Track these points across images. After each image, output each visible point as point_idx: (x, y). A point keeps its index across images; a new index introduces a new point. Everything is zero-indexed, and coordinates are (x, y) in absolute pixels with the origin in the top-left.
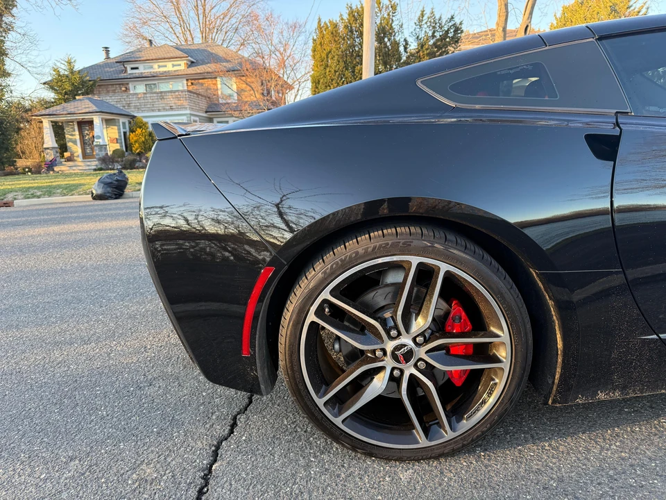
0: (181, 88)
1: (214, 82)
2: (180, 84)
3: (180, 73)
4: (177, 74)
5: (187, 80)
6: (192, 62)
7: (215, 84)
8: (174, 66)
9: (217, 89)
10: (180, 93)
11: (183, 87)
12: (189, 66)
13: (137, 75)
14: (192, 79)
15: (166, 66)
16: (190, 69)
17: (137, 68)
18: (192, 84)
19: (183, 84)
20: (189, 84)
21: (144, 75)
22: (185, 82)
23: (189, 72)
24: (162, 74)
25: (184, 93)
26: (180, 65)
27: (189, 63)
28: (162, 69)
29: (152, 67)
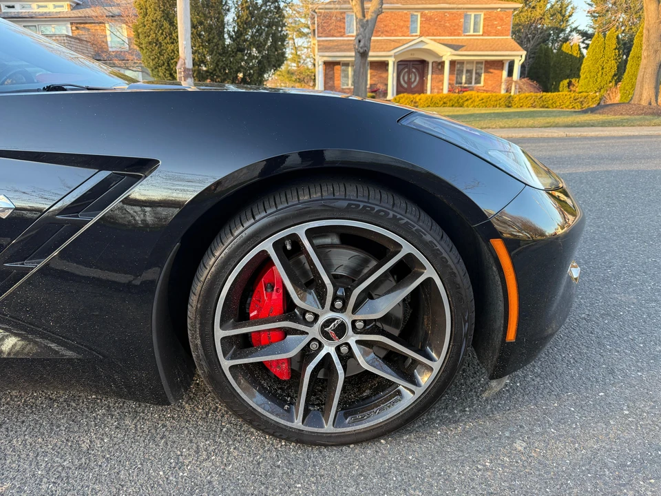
0: (65, 32)
1: (102, 28)
2: (64, 28)
3: (62, 16)
4: (59, 16)
5: (72, 24)
6: (78, 4)
7: (104, 30)
8: (55, 7)
9: (106, 36)
10: (58, 38)
11: (67, 32)
12: (73, 8)
13: (13, 15)
14: (78, 23)
15: (46, 7)
16: (74, 11)
17: (13, 7)
18: (77, 28)
19: (67, 28)
20: (74, 28)
21: (20, 15)
22: (69, 26)
23: (73, 15)
24: (42, 15)
25: (62, 38)
26: (62, 6)
27: (74, 5)
28: (42, 10)
29: (30, 7)
